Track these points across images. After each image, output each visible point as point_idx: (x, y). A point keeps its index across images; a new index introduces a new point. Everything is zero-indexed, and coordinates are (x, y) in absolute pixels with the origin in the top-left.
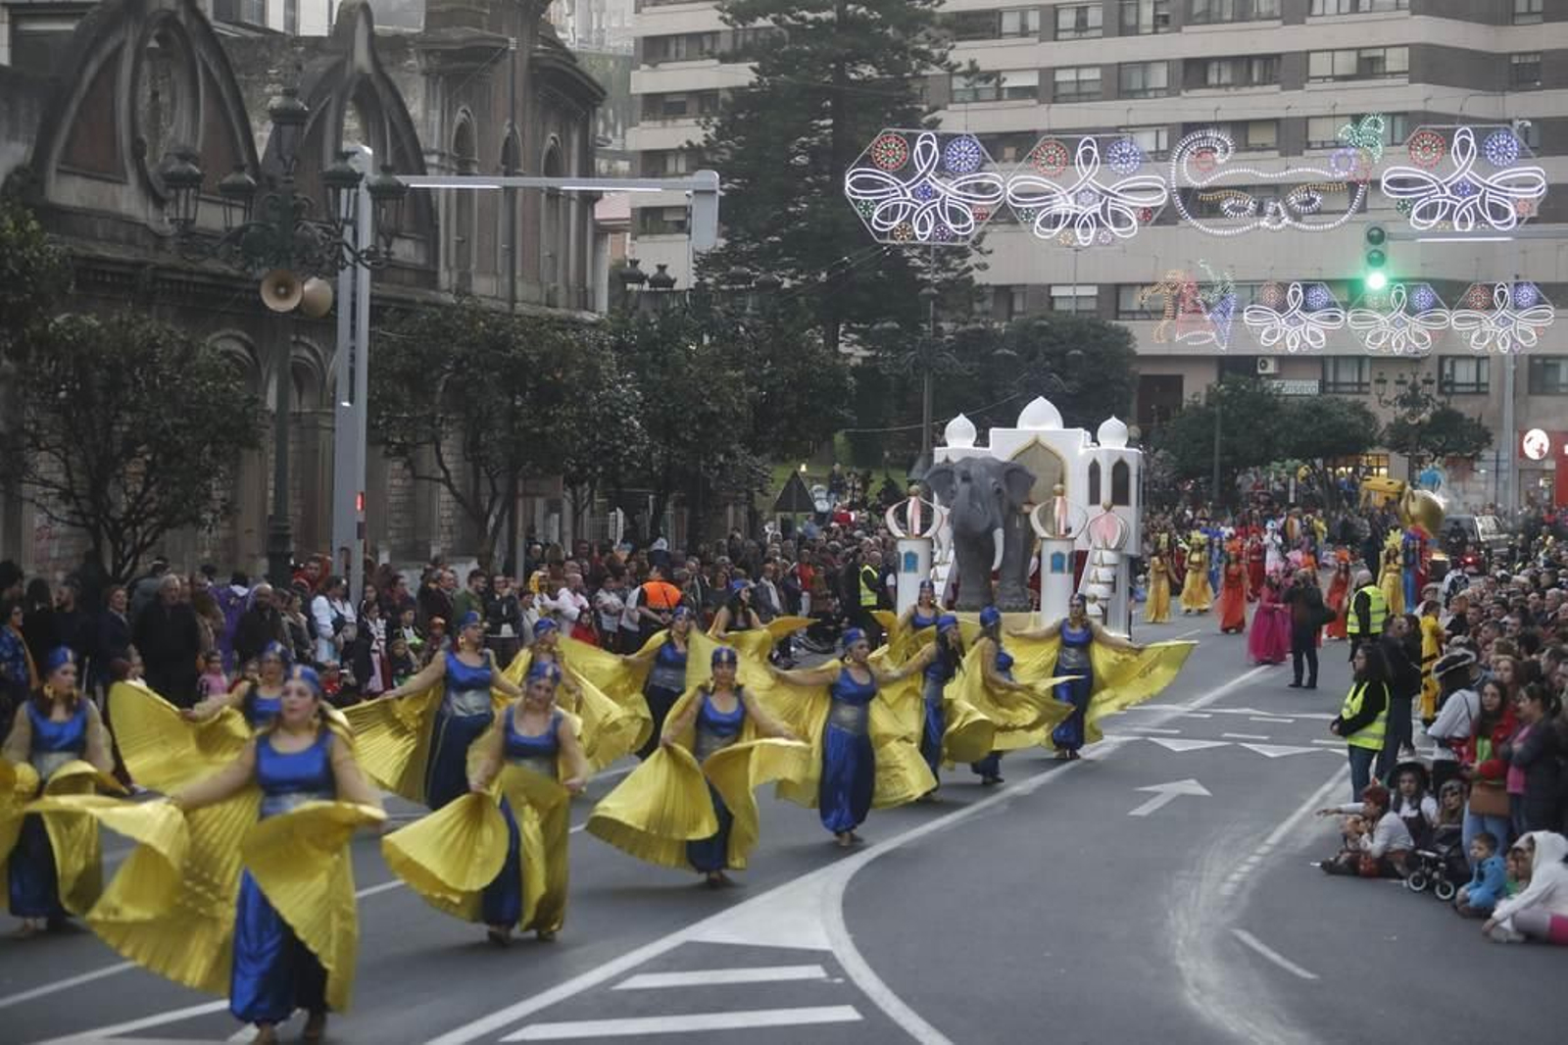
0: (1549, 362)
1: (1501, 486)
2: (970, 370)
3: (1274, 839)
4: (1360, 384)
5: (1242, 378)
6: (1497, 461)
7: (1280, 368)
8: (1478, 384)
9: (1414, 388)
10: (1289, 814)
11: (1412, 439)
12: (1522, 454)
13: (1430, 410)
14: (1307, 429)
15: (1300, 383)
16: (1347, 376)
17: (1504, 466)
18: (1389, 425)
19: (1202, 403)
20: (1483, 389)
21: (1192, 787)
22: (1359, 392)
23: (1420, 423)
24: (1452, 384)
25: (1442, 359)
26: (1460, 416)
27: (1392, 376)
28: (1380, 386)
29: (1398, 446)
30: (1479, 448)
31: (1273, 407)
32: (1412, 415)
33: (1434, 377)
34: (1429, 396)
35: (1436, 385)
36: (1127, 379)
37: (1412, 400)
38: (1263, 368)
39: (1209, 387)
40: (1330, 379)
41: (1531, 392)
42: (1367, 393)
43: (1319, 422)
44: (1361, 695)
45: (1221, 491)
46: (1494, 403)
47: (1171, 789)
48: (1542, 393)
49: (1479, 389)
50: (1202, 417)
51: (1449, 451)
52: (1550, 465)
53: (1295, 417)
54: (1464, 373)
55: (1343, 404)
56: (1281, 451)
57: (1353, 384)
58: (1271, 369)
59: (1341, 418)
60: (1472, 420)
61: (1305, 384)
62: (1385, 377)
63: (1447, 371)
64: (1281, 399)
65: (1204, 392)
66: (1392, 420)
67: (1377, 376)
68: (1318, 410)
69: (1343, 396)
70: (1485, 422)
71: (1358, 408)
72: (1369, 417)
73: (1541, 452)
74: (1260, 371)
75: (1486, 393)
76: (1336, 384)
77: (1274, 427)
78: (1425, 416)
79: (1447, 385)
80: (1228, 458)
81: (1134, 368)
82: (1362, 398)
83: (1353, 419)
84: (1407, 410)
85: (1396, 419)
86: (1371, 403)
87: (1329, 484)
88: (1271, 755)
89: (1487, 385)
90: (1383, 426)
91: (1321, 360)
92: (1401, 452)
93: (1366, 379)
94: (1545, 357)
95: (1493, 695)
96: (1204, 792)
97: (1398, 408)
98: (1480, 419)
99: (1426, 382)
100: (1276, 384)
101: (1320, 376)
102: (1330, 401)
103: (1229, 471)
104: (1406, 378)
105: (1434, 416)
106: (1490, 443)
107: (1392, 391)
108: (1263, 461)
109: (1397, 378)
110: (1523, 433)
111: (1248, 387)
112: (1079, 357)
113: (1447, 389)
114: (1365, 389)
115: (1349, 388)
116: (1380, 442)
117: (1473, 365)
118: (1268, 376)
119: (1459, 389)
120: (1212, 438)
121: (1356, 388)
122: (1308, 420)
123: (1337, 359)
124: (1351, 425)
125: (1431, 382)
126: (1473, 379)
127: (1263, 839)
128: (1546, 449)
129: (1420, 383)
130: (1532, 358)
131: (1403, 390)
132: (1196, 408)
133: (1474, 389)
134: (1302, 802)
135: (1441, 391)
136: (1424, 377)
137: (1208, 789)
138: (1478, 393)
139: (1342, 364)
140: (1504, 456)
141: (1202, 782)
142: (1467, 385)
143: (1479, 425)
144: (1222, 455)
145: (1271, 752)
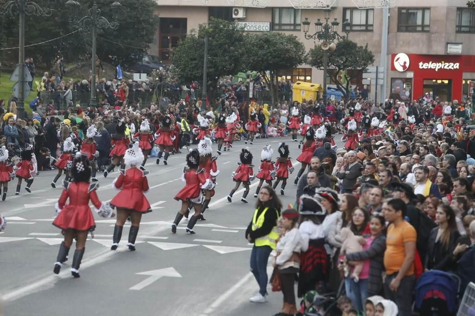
0: (410, 11)
1: (379, 87)
2: (49, 13)
3: (216, 304)
4: (295, 25)
5: (220, 20)
6: (377, 72)
7: (246, 15)
8: (367, 25)
9: (327, 28)
10: (228, 289)
11: (325, 59)
12: (393, 68)
13: (336, 41)
14: (260, 52)
15: (258, 24)
16: (287, 19)
17: (381, 76)
18: (312, 50)
19: (197, 36)
20: (370, 28)
21: (171, 272)
22: (294, 30)
23: (330, 49)
24: (351, 25)
25: (345, 9)
26: (354, 45)
27: (313, 20)
28: (306, 26)
29: (317, 63)
30: (366, 65)
31: (240, 39)
32: (325, 44)
33: (340, 21)
34: (336, 33)
35: (341, 25)
36: (151, 20)
37: (325, 35)
38: (236, 15)
39: (200, 26)
40: (277, 21)
41: (399, 30)
42: (300, 30)
43: (269, 48)
44: (262, 216)
45: (208, 90)
46: (376, 38)
47: (157, 274)
48: (407, 30)
49: (367, 28)
50: (197, 44)
51: (348, 66)
52: (410, 75)
53: (253, 45)
54: (359, 18)
55: (282, 38)
56: (244, 66)
57: (290, 25)
58: (241, 15)
59: (281, 46)
60: (361, 47)
61: (261, 24)
62: (309, 21)
63: (348, 17)
64: (244, 34)
65: (197, 29)
66: (313, 48)
67: (304, 20)
68: (267, 41)
69: (283, 32)
70: (370, 49)
71: (291, 40)
72: (298, 46)
73: (404, 67)
74: (234, 16)
75: (372, 31)
76: (280, 25)
77: (240, 51)
78: (333, 45)
79: (348, 26)
80: (212, 70)
81: (156, 13)
82: (295, 34)
83: (289, 46)
84: (322, 41)
85: (316, 46)
86: (300, 37)
87: (274, 86)
88: (222, 252)
89: (372, 25)
90: (307, 50)
91: (272, 10)
92: (318, 67)
93: (298, 21)
94: (408, 9)
95: (360, 215)
96: (178, 275)
97: (317, 40)
98: (366, 47)
99: (334, 24)
100: (241, 24)
101: (271, 21)
102: (275, 36)
103: (213, 78)
104: (321, 21)
105: (338, 45)
106: (372, 61)
107: (313, 29)
108: (234, 72)
109: (316, 21)
110: (394, 56)
111: (224, 26)
112: (118, 6)
113: (348, 28)
114: (298, 28)
115: (288, 28)
116: (305, 61)
117: (364, 14)
118: (240, 20)
119: (355, 28)
120: (202, 57)
121: (292, 28)
122: (261, 47)
123: (281, 9)
124: (288, 51)
125: (337, 24)
126: (364, 22)
127: (209, 305)
128: (407, 65)
129: (330, 25)
130: (400, 9)
131: (320, 29)
132: (193, 39)
133: (364, 28)
134: (236, 281)
135: (344, 30)
136: (333, 21)
137: (181, 274)
138: (367, 30)
139: (284, 12)
140: (381, 69)
141: (177, 269)
142: (360, 25)
143: (366, 50)
144: (208, 68)
145: (222, 250)
